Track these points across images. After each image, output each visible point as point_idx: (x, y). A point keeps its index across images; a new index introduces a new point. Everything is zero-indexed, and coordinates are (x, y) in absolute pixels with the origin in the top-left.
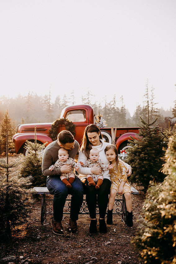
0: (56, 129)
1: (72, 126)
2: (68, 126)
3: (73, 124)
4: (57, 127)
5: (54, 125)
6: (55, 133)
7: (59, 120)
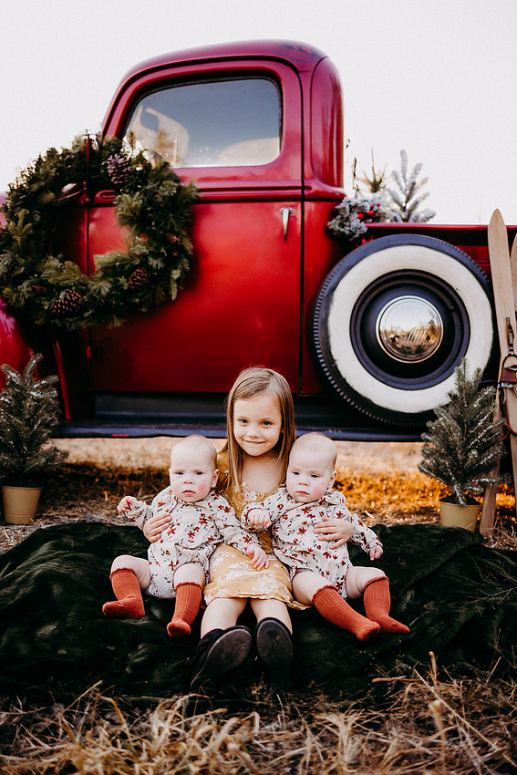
0: (38, 218)
1: (167, 190)
2: (133, 190)
3: (177, 180)
4: (50, 204)
5: (21, 182)
6: (24, 251)
7: (66, 152)
